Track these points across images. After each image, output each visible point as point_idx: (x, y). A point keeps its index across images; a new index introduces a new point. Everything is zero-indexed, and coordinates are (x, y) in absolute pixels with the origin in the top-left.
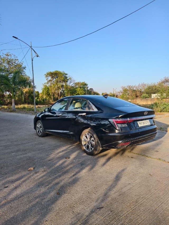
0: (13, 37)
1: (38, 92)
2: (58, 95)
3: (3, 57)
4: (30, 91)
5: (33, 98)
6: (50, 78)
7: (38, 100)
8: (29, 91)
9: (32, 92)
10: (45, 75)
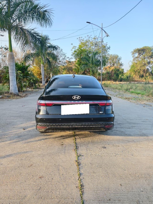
0: (87, 22)
1: (123, 70)
2: (144, 72)
3: (91, 40)
4: (116, 68)
5: (118, 75)
6: (137, 55)
7: (122, 77)
8: (114, 69)
9: (118, 70)
10: (132, 52)
